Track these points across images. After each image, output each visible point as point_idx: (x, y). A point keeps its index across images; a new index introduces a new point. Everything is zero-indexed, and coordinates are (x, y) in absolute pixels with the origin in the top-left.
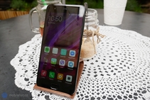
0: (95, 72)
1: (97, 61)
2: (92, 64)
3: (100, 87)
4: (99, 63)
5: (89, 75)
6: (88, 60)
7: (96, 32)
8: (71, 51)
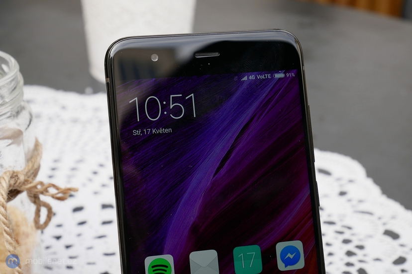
7: (22, 178)
8: (280, 247)
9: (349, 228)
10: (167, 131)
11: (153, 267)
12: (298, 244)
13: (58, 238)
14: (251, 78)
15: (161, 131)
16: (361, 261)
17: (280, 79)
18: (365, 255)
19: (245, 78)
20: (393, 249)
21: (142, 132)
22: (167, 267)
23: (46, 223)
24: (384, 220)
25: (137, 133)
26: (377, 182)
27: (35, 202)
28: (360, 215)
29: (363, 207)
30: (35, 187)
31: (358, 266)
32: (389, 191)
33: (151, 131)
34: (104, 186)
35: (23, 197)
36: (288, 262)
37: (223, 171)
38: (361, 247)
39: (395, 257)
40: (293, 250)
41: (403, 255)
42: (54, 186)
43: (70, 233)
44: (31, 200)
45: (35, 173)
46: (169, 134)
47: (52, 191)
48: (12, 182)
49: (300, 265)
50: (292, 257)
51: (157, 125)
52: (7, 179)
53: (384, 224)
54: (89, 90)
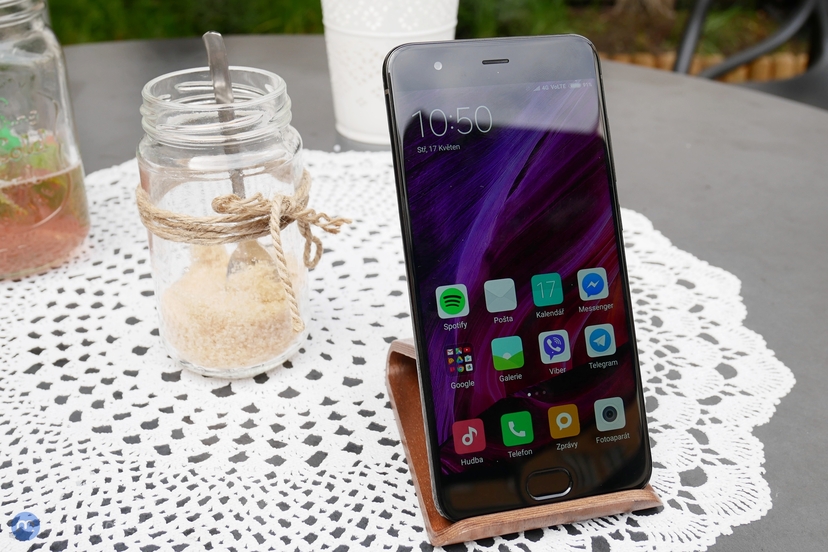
0: (314, 441)
1: (315, 375)
2: (289, 393)
3: (347, 513)
4: (331, 385)
5: (277, 461)
6: (261, 378)
7: (294, 204)
8: (582, 274)
9: (639, 278)
10: (455, 147)
11: (445, 298)
12: (601, 272)
13: (320, 291)
14: (543, 88)
15: (448, 148)
16: (654, 310)
17: (576, 89)
18: (658, 304)
19: (538, 89)
20: (689, 298)
21: (428, 149)
22: (459, 297)
23: (316, 261)
24: (676, 271)
25: (421, 150)
26: (665, 233)
27: (305, 235)
28: (650, 266)
29: (651, 258)
30: (306, 214)
31: (652, 314)
32: (679, 242)
33: (437, 148)
34: (363, 240)
35: (293, 227)
36: (590, 292)
37: (517, 192)
38: (654, 297)
39: (692, 305)
40: (595, 278)
41: (700, 303)
42: (325, 216)
43: (332, 285)
44: (301, 231)
45: (305, 201)
46: (457, 151)
47: (323, 221)
48: (284, 208)
49: (604, 294)
50: (594, 285)
51: (444, 141)
52: (279, 203)
53: (677, 274)
54: (337, 148)
